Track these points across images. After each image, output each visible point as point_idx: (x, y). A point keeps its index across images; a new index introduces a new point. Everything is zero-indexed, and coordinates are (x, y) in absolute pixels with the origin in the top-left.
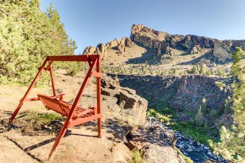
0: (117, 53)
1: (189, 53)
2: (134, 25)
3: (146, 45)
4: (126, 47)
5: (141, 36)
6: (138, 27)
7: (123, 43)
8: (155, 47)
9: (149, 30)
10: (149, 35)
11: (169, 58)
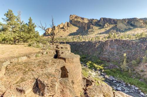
0: (63, 30)
2: (71, 15)
3: (78, 25)
4: (68, 27)
5: (75, 20)
6: (73, 16)
7: (66, 25)
8: (83, 26)
9: (79, 17)
10: (79, 20)
11: (92, 31)
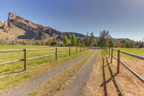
0: (4, 31)
1: (52, 36)
2: (10, 14)
3: (24, 28)
4: (10, 28)
5: (19, 22)
6: (13, 15)
7: (6, 24)
8: (30, 30)
9: (22, 19)
10: (23, 22)
11: (45, 37)
